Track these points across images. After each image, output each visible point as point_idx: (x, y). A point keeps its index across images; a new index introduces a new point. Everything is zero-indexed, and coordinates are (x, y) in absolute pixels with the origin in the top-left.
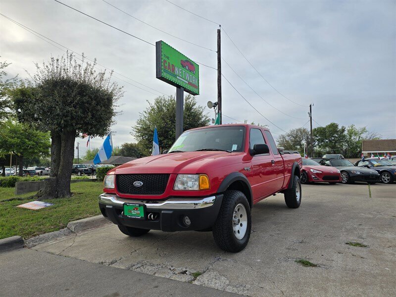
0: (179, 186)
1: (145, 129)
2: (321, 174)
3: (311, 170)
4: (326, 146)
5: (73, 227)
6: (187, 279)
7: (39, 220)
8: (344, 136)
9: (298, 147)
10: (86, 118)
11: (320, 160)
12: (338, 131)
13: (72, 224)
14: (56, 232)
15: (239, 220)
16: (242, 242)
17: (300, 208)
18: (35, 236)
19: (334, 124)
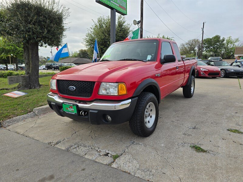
0: (102, 92)
1: (91, 40)
2: (207, 71)
3: (201, 69)
4: (211, 51)
5: (37, 112)
6: (108, 161)
7: (14, 106)
8: (224, 44)
9: (192, 52)
10: (43, 33)
11: (207, 62)
12: (220, 41)
13: (36, 109)
14: (25, 115)
15: (149, 114)
16: (151, 130)
17: (193, 98)
18: (10, 118)
19: (218, 36)
